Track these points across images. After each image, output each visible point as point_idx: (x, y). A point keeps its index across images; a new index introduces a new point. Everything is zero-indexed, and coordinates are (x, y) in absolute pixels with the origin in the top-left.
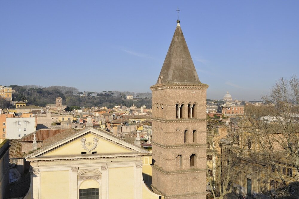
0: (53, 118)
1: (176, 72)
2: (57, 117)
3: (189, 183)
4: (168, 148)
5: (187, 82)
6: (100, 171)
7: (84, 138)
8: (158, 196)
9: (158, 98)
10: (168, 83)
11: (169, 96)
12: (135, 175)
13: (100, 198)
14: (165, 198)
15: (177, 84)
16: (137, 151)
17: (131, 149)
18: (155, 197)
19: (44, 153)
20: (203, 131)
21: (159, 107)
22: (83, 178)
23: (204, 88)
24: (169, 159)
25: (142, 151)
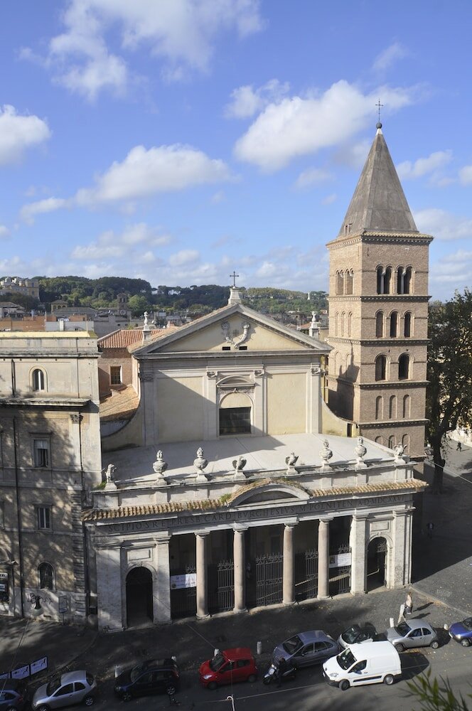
0: (119, 325)
1: (377, 214)
2: (127, 323)
3: (397, 403)
4: (364, 343)
5: (396, 231)
6: (252, 378)
7: (227, 322)
8: (346, 423)
9: (343, 260)
10: (365, 232)
11: (366, 254)
12: (309, 387)
13: (252, 424)
14: (357, 427)
15: (380, 234)
16: (313, 347)
17: (303, 343)
18: (341, 424)
19: (163, 346)
20: (421, 316)
21: (344, 277)
22: (224, 389)
23: (426, 241)
24: (365, 362)
25: (321, 346)
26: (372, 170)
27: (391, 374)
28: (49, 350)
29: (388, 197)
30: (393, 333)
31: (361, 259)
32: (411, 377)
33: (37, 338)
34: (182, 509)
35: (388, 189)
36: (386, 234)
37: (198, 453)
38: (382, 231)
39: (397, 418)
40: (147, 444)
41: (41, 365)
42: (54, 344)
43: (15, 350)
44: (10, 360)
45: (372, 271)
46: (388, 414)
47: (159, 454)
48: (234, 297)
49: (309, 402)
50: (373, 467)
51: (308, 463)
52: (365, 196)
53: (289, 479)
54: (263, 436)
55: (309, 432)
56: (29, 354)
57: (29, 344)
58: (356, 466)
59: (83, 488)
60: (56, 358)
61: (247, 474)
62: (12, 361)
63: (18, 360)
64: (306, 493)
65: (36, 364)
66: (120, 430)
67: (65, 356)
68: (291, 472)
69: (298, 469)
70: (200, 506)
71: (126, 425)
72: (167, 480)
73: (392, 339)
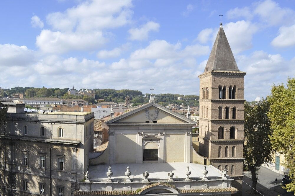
0: (123, 110)
1: (220, 62)
2: (126, 109)
3: (229, 150)
4: (212, 121)
5: (228, 70)
6: (159, 136)
7: (148, 110)
8: (204, 158)
9: (205, 83)
10: (213, 70)
11: (214, 81)
12: (186, 141)
13: (159, 157)
14: (209, 161)
15: (220, 71)
16: (188, 123)
17: (183, 120)
18: (202, 159)
19: (119, 120)
20: (241, 109)
21: (205, 90)
22: (147, 140)
23: (242, 75)
24: (213, 130)
25: (192, 122)
26: (217, 43)
27: (226, 136)
28: (65, 120)
29: (225, 55)
30: (227, 117)
31: (211, 83)
32: (236, 138)
33: (61, 115)
34: (118, 194)
35: (225, 52)
36: (223, 71)
37: (127, 169)
38: (221, 70)
39: (229, 157)
40: (110, 163)
41: (63, 126)
42: (67, 117)
43: (53, 119)
44: (50, 123)
45: (217, 88)
46: (225, 155)
47: (109, 168)
48: (152, 99)
49: (186, 148)
50: (211, 180)
51: (180, 177)
52: (214, 55)
53: (169, 183)
54: (164, 163)
55: (185, 162)
56: (58, 121)
57: (58, 117)
58: (203, 179)
59: (76, 181)
60: (68, 123)
61: (149, 180)
62: (51, 124)
63: (54, 124)
64: (177, 191)
65: (60, 126)
66: (99, 156)
67: (71, 123)
68: (170, 180)
69: (174, 179)
70: (126, 193)
71: (101, 154)
72: (113, 180)
73: (226, 120)
